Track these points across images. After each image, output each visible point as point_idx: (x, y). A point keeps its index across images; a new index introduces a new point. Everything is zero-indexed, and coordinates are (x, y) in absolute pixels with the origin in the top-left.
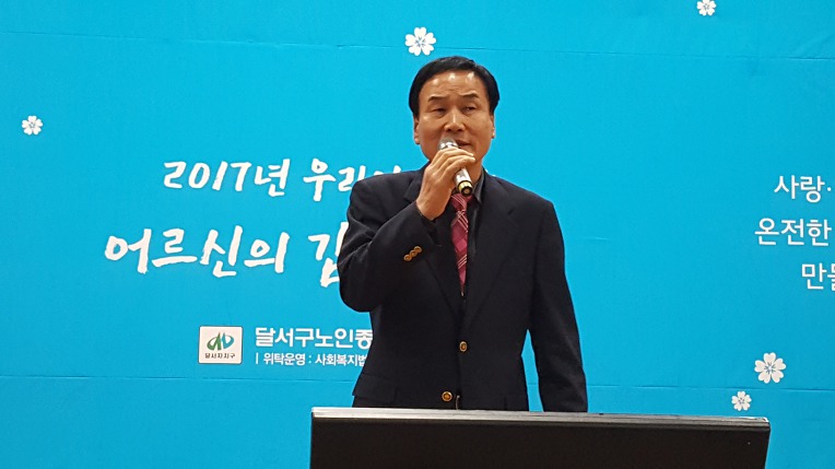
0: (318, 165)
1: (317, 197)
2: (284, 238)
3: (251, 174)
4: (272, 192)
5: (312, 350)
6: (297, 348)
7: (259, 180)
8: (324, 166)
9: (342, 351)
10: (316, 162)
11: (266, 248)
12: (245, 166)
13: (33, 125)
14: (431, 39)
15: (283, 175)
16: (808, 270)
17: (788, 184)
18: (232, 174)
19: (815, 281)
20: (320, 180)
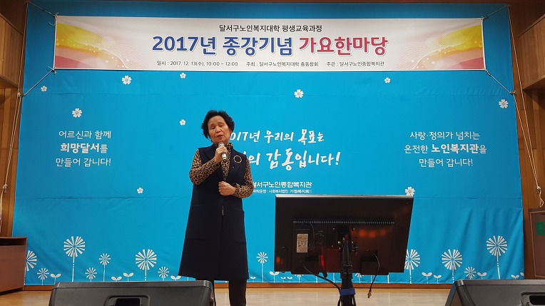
0: (269, 132)
1: (269, 142)
2: (259, 154)
3: (248, 135)
4: (255, 141)
5: (268, 188)
6: (263, 188)
7: (251, 137)
8: (270, 133)
9: (277, 189)
10: (268, 131)
11: (253, 158)
12: (246, 133)
13: (183, 122)
14: (302, 93)
15: (258, 135)
16: (421, 161)
17: (414, 134)
18: (242, 136)
19: (423, 164)
20: (269, 137)
